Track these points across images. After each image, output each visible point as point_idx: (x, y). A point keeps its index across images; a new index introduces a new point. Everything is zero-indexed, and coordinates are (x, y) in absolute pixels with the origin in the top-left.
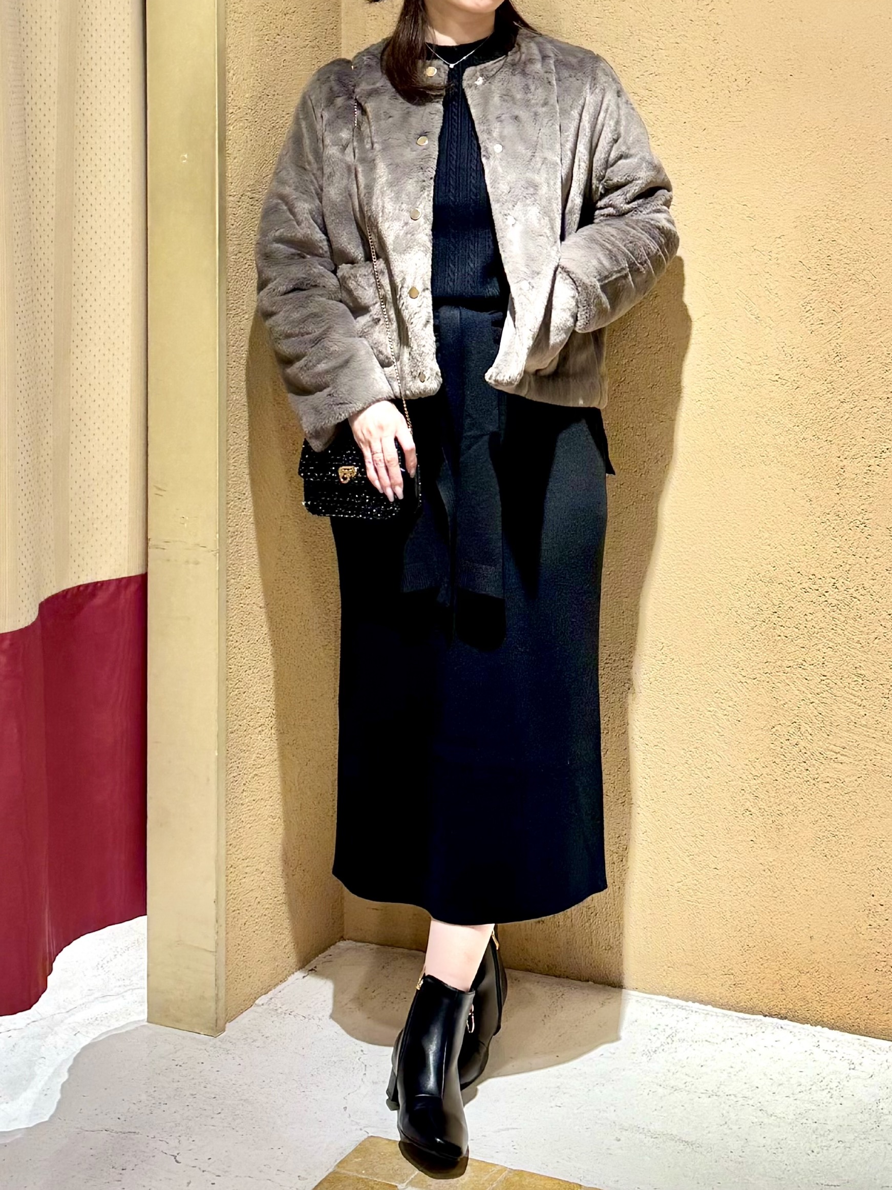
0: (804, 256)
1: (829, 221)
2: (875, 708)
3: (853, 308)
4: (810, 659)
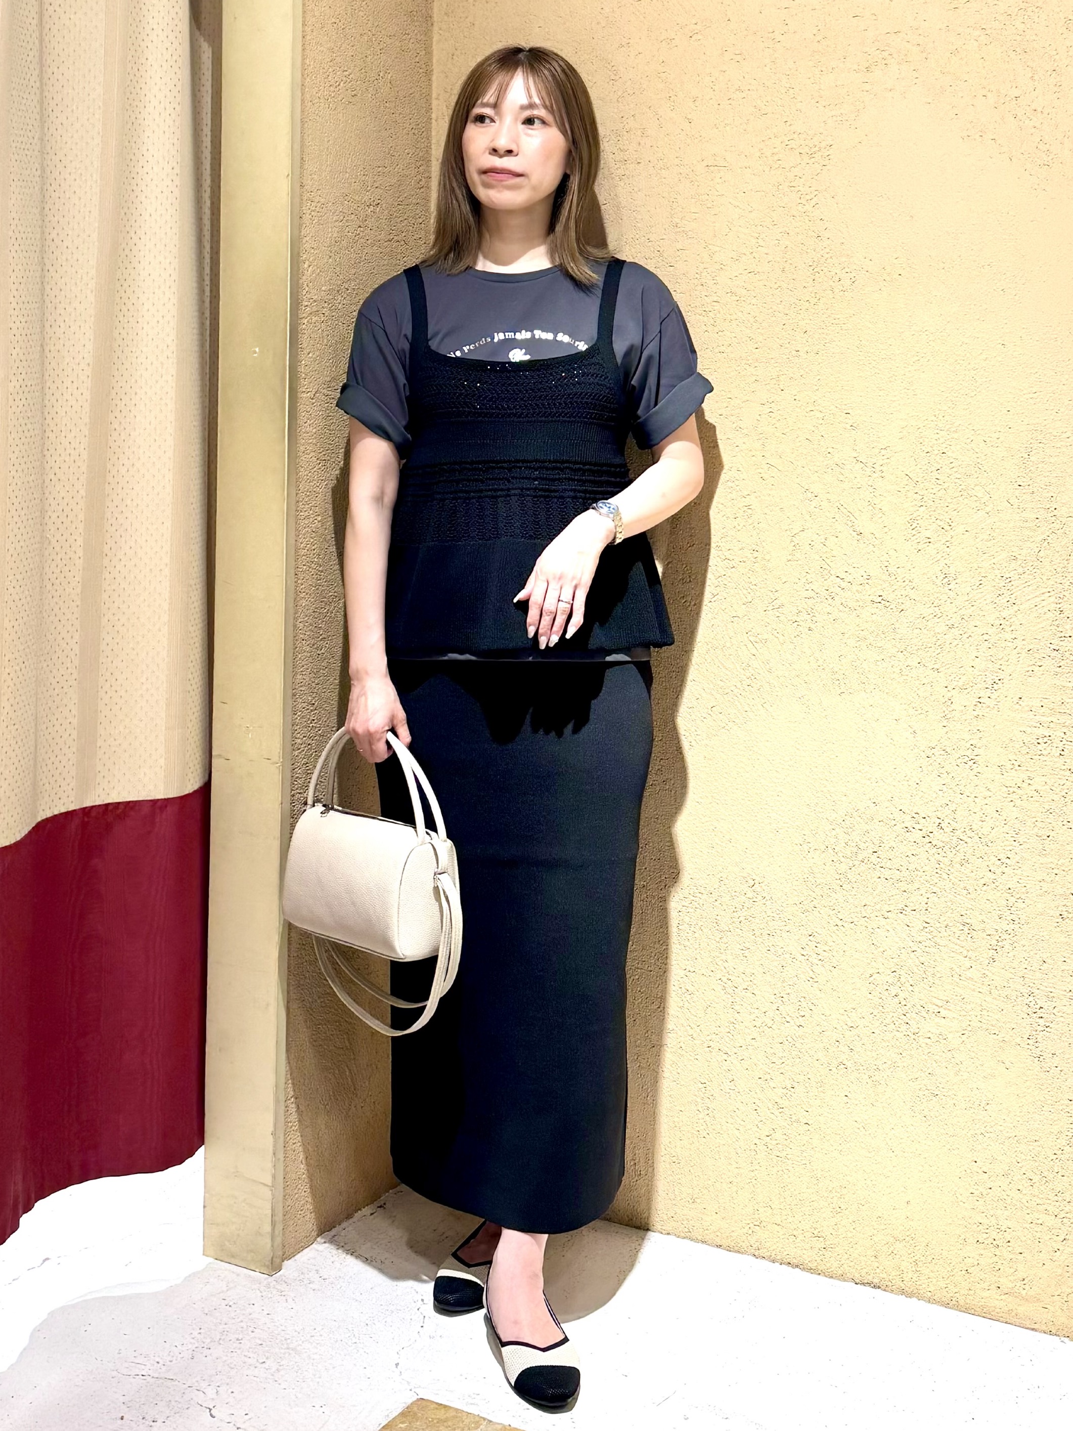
1: (938, 431)
3: (965, 526)
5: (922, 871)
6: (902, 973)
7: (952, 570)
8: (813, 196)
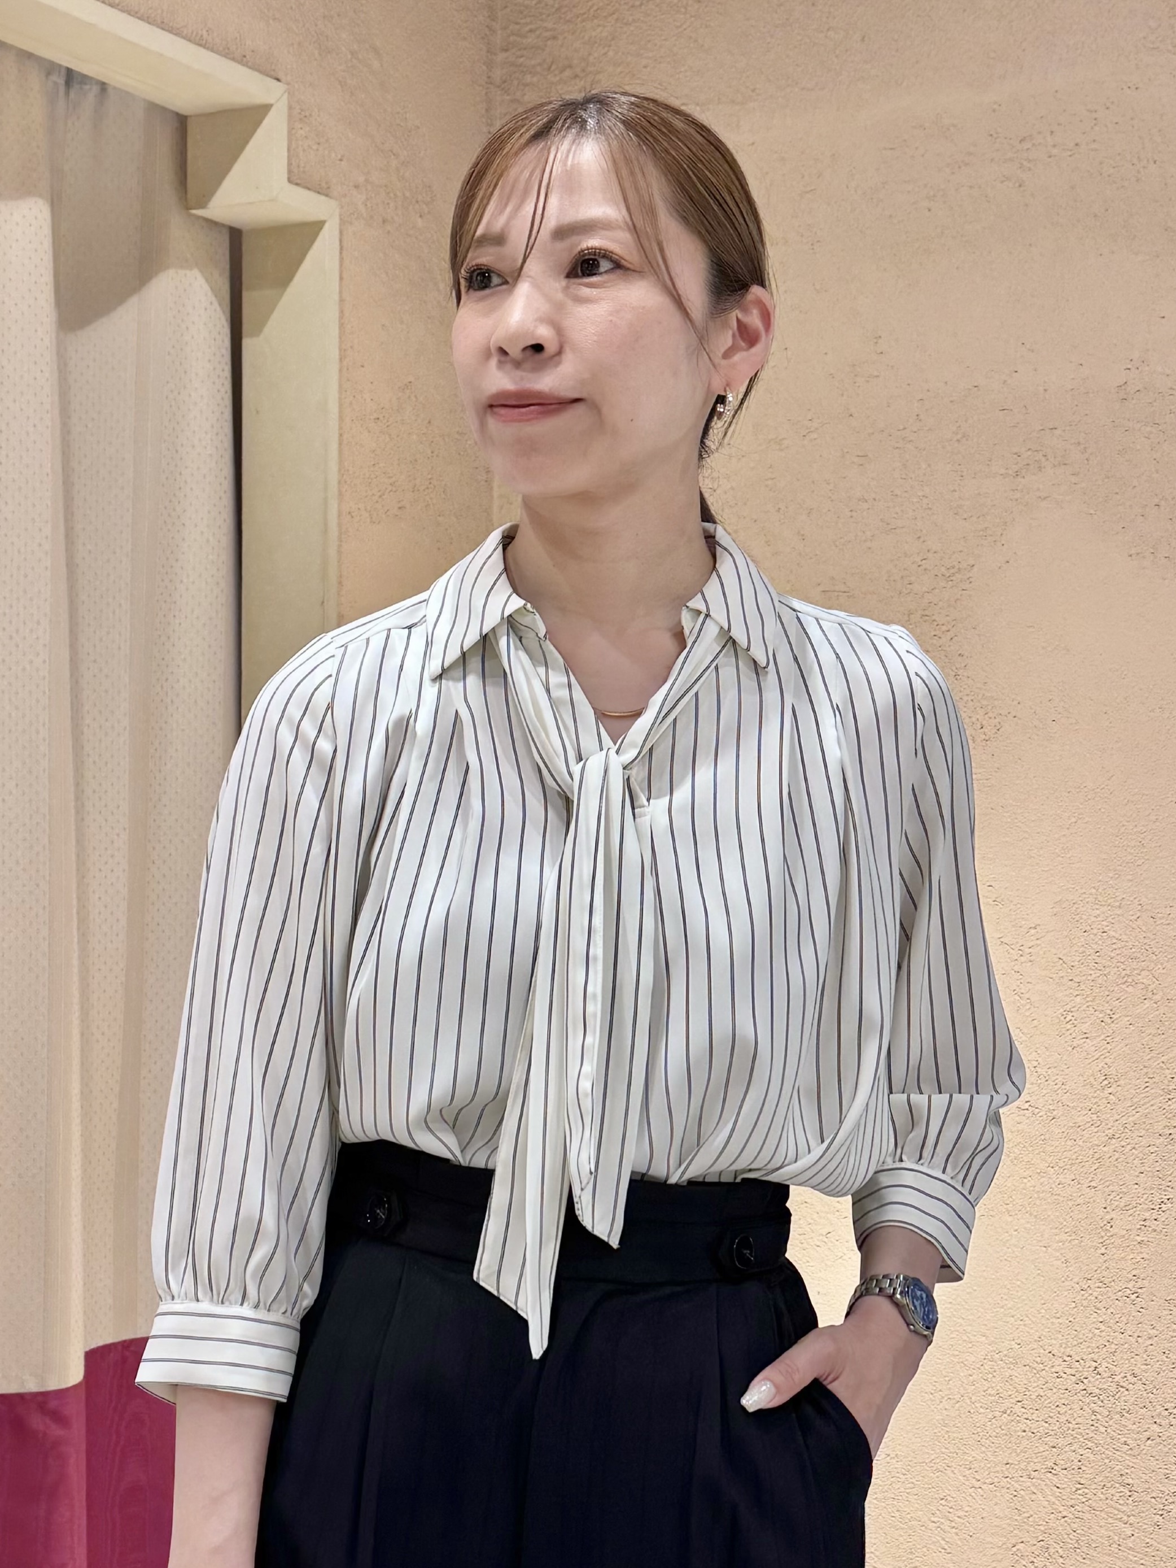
0: (1064, 952)
1: (1097, 907)
2: (1146, 1526)
3: (1129, 1018)
4: (1062, 1462)
5: (1074, 1422)
6: (1051, 1542)
7: (1112, 1071)
8: (950, 627)
